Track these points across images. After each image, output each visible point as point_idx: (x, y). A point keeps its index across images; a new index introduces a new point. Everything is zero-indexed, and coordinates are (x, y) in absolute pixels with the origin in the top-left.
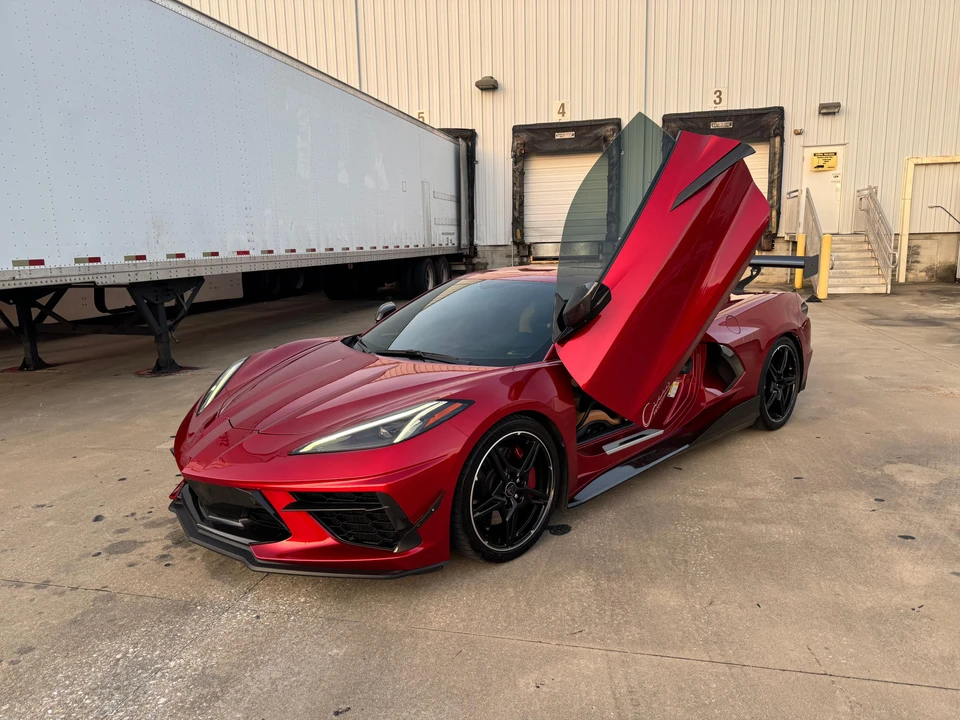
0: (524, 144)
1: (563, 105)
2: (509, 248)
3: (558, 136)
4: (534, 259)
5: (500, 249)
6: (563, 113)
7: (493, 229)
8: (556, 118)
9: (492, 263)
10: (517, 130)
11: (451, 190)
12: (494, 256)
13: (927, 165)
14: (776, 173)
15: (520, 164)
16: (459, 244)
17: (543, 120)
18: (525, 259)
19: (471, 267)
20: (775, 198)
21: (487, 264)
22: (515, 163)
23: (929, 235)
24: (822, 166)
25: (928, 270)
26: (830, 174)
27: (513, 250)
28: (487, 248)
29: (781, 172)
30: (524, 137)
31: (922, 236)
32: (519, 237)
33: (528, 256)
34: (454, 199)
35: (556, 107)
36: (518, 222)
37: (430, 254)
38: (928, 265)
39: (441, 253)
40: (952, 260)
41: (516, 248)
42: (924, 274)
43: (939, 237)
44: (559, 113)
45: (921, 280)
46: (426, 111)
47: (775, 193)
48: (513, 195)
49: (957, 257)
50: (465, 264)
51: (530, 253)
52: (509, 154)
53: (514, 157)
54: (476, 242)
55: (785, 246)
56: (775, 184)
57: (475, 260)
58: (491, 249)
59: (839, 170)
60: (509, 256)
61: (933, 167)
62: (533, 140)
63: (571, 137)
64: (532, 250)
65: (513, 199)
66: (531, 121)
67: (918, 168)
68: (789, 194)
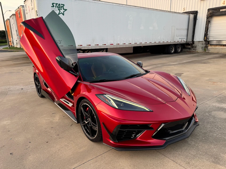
0: (210, 14)
1: (224, 1)
2: (203, 42)
3: (221, 10)
4: (210, 45)
5: (201, 42)
6: (224, 4)
7: (199, 37)
8: (222, 5)
9: (198, 46)
10: (209, 10)
11: (186, 27)
12: (199, 44)
15: (208, 19)
16: (187, 41)
17: (218, 6)
18: (207, 45)
19: (192, 47)
21: (197, 46)
22: (207, 19)
27: (204, 42)
28: (197, 42)
30: (211, 11)
32: (206, 39)
33: (208, 44)
34: (187, 29)
35: (222, 2)
36: (206, 35)
37: (173, 44)
39: (178, 43)
41: (205, 42)
44: (223, 4)
46: (185, 7)
48: (206, 28)
50: (191, 46)
51: (209, 43)
52: (206, 16)
53: (207, 17)
54: (194, 40)
57: (193, 45)
58: (198, 42)
60: (203, 44)
62: (213, 12)
63: (225, 10)
64: (210, 42)
65: (205, 29)
66: (214, 7)
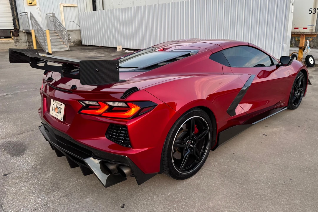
13: (66, 6)
14: (14, 4)
20: (16, 15)
23: (72, 31)
24: (31, 4)
25: (74, 42)
26: (35, 7)
29: (15, 4)
31: (70, 31)
38: (73, 41)
40: (80, 39)
42: (73, 44)
43: (75, 31)
45: (72, 46)
47: (15, 13)
49: (81, 38)
55: (23, 34)
56: (14, 9)
59: (38, 6)
61: (68, 7)
67: (64, 7)
68: (21, 13)
